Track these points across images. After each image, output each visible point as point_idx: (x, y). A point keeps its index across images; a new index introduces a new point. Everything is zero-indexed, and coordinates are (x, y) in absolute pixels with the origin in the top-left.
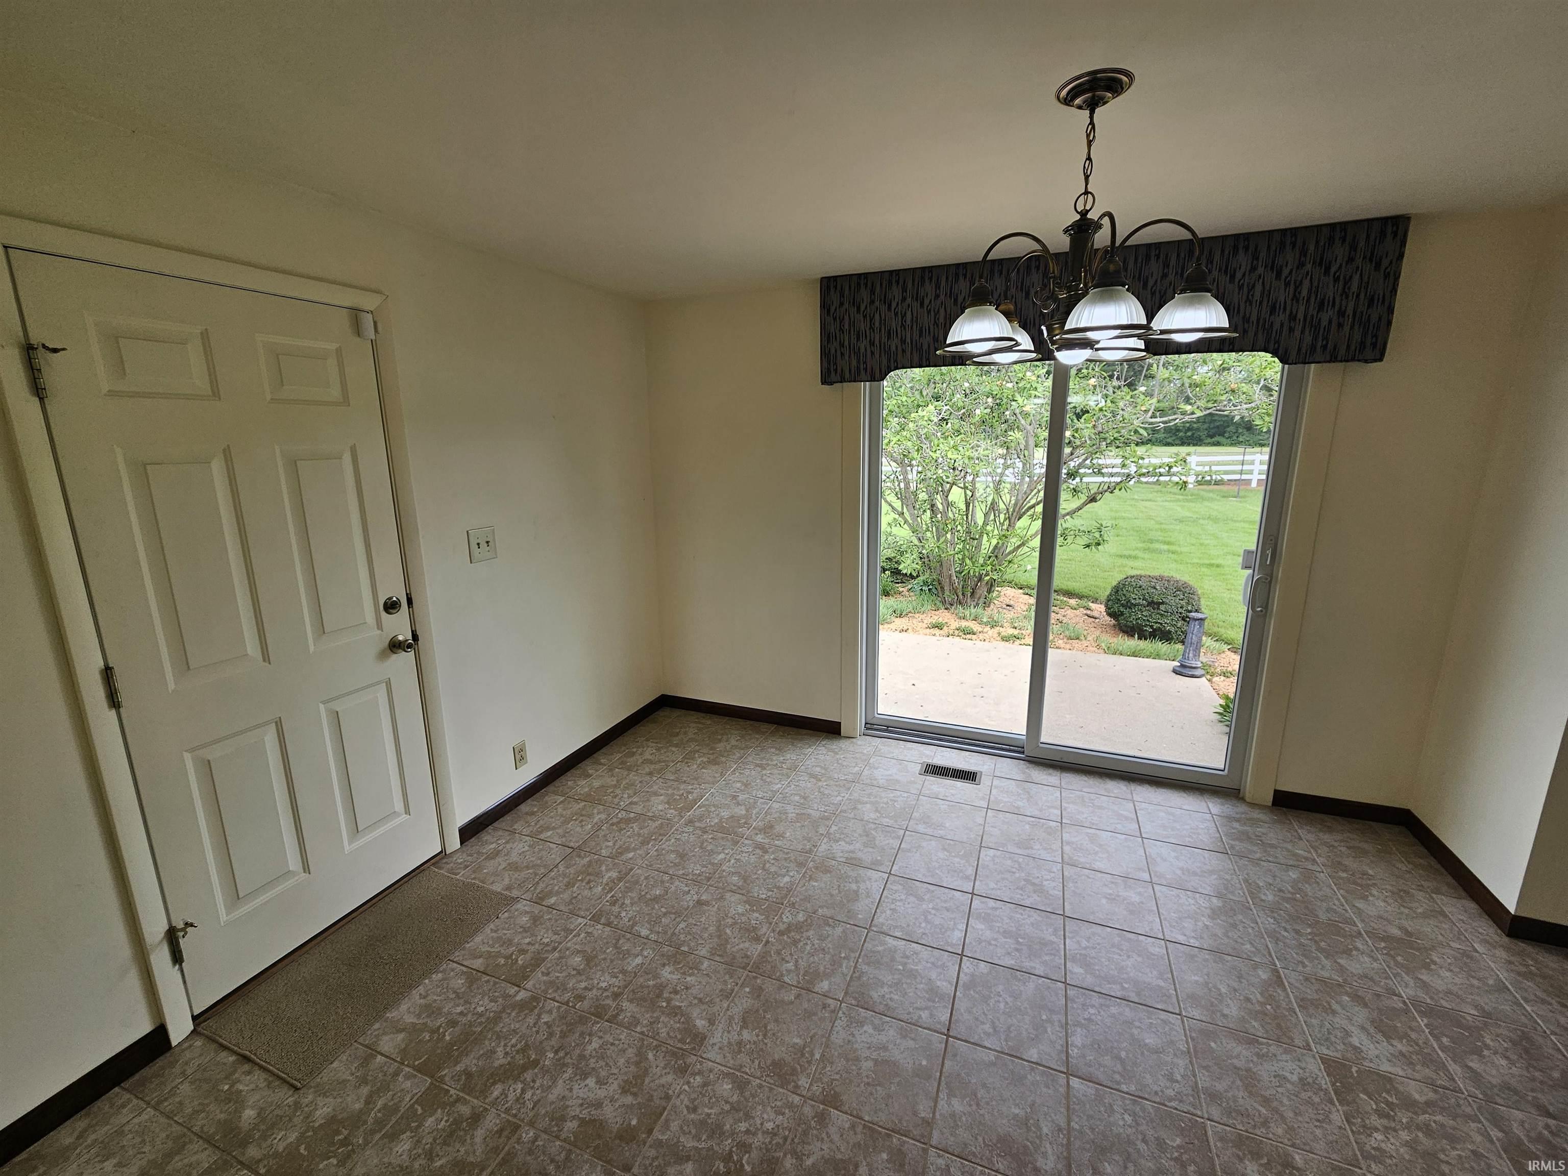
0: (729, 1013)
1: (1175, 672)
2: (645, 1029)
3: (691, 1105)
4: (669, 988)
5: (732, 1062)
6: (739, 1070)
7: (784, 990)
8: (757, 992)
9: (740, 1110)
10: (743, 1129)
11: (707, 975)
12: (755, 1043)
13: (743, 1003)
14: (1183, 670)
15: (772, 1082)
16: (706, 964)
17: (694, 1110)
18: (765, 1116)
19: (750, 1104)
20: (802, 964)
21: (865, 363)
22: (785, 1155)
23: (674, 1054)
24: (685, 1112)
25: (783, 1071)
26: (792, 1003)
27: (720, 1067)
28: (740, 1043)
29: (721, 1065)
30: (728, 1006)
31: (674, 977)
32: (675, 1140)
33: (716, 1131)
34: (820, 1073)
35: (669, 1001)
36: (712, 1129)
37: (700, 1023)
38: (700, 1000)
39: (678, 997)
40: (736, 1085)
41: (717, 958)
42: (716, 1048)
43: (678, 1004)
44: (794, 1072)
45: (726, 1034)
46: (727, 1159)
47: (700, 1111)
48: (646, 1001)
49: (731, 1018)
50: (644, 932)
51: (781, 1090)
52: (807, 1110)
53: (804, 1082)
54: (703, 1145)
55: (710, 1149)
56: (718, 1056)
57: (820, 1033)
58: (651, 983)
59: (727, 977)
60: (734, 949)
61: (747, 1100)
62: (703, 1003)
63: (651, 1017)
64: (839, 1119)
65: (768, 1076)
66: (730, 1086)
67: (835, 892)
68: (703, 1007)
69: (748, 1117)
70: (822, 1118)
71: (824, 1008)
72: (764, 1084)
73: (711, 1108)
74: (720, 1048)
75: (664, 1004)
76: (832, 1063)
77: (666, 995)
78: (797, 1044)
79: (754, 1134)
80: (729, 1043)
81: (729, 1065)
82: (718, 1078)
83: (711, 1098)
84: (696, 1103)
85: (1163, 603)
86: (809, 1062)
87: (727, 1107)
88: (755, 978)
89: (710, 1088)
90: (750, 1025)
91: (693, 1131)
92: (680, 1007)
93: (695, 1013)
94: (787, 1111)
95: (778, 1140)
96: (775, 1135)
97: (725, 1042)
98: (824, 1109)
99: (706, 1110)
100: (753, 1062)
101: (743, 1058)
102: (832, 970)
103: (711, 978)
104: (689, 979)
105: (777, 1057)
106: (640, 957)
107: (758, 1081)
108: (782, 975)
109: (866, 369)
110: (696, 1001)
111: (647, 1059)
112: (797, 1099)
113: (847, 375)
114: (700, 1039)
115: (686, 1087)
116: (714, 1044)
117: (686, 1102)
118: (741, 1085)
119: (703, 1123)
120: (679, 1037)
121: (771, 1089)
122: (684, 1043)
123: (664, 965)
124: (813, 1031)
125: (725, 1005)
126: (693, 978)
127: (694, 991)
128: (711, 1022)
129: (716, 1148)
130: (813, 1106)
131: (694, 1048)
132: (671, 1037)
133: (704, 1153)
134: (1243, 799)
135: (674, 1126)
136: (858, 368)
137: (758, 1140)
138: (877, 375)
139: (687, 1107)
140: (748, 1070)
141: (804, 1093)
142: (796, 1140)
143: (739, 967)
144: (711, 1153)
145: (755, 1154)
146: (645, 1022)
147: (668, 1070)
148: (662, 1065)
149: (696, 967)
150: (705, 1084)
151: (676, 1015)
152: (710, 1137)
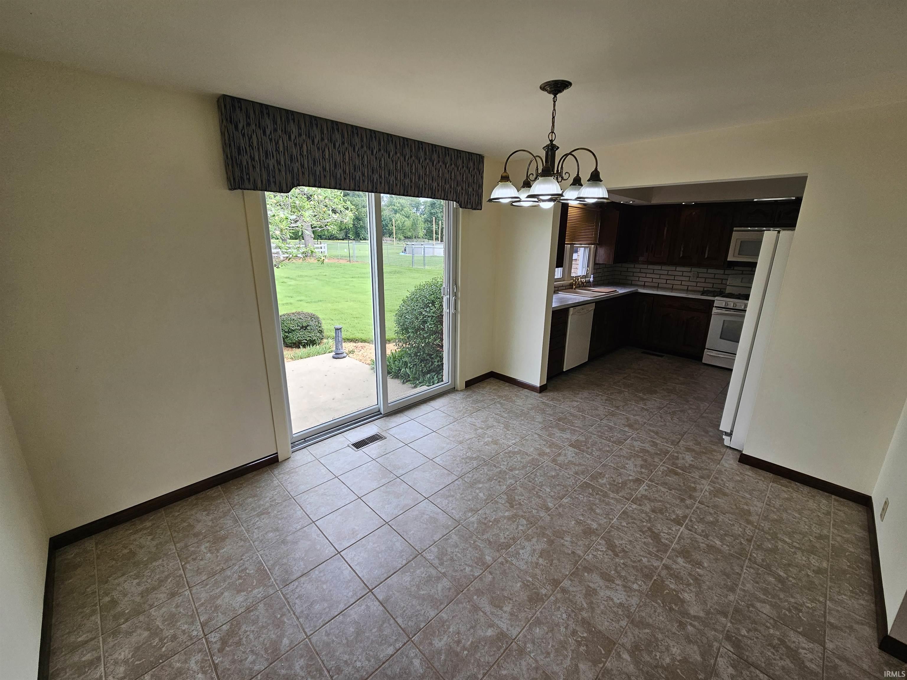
0: (488, 613)
1: (334, 358)
2: (482, 672)
3: (545, 655)
4: (454, 646)
5: (522, 623)
6: (529, 621)
7: (484, 579)
8: (479, 592)
9: (553, 628)
10: (564, 630)
11: (453, 617)
12: (513, 606)
13: (484, 603)
14: (338, 356)
15: (540, 606)
16: (443, 615)
17: (548, 654)
18: (559, 616)
19: (551, 622)
20: (469, 562)
21: (274, 177)
22: (581, 614)
23: (508, 656)
24: (548, 659)
25: (535, 598)
26: (494, 578)
27: (524, 630)
28: (512, 614)
29: (523, 629)
30: (482, 612)
31: (445, 639)
32: (565, 670)
33: (563, 645)
34: (541, 582)
35: (464, 649)
36: (562, 647)
37: (490, 632)
38: (472, 627)
39: (463, 641)
40: (537, 625)
41: (442, 606)
42: (510, 628)
43: (469, 643)
44: (538, 594)
45: (503, 620)
46: (579, 644)
47: (550, 651)
48: (458, 666)
49: (492, 613)
50: (390, 651)
51: (546, 603)
52: (559, 596)
53: (544, 591)
54: (570, 654)
55: (573, 651)
56: (516, 629)
57: (517, 573)
58: (443, 657)
59: (461, 605)
60: (440, 594)
61: (548, 622)
62: (475, 626)
63: (473, 665)
64: (566, 583)
65: (536, 607)
66: (538, 629)
67: (425, 526)
68: (478, 627)
69: (558, 625)
70: (564, 591)
71: (503, 564)
72: (540, 610)
73: (549, 643)
74: (512, 626)
75: (466, 652)
76: (536, 575)
77: (458, 649)
78: (520, 586)
79: (568, 625)
80: (510, 620)
81: (524, 625)
82: (531, 633)
83: (543, 642)
84: (544, 651)
85: (308, 326)
86: (533, 584)
87: (550, 634)
88: (468, 590)
89: (536, 640)
90: (501, 605)
91: (561, 658)
92: (472, 642)
93: (480, 633)
94: (558, 605)
95: (573, 614)
96: (570, 615)
97: (509, 622)
98: (560, 588)
99: (550, 647)
100: (526, 611)
101: (522, 616)
102: (480, 551)
103: (457, 616)
104: (451, 630)
105: (526, 598)
106: (414, 660)
107: (538, 613)
108: (473, 575)
109: (275, 183)
110: (472, 630)
111: (505, 675)
112: (552, 598)
113: (259, 185)
114: (502, 636)
115: (532, 655)
116: (508, 629)
117: (542, 657)
118: (538, 622)
119: (557, 651)
120: (495, 649)
121: (544, 608)
122: (501, 647)
123: (431, 644)
124: (515, 575)
125: (482, 614)
126: (451, 627)
127: (463, 629)
128: (491, 626)
129: (573, 648)
130: (557, 593)
131: (507, 642)
132: (494, 655)
133: (575, 655)
134: (457, 390)
135: (556, 668)
136: (269, 180)
137: (572, 625)
138: (284, 188)
139: (545, 657)
140: (530, 616)
141: (550, 593)
142: (574, 607)
143: (456, 596)
144: (575, 652)
145: (578, 629)
146: (475, 670)
147: (518, 663)
148: (513, 666)
149: (443, 622)
150: (533, 643)
151: (477, 646)
152: (566, 649)
